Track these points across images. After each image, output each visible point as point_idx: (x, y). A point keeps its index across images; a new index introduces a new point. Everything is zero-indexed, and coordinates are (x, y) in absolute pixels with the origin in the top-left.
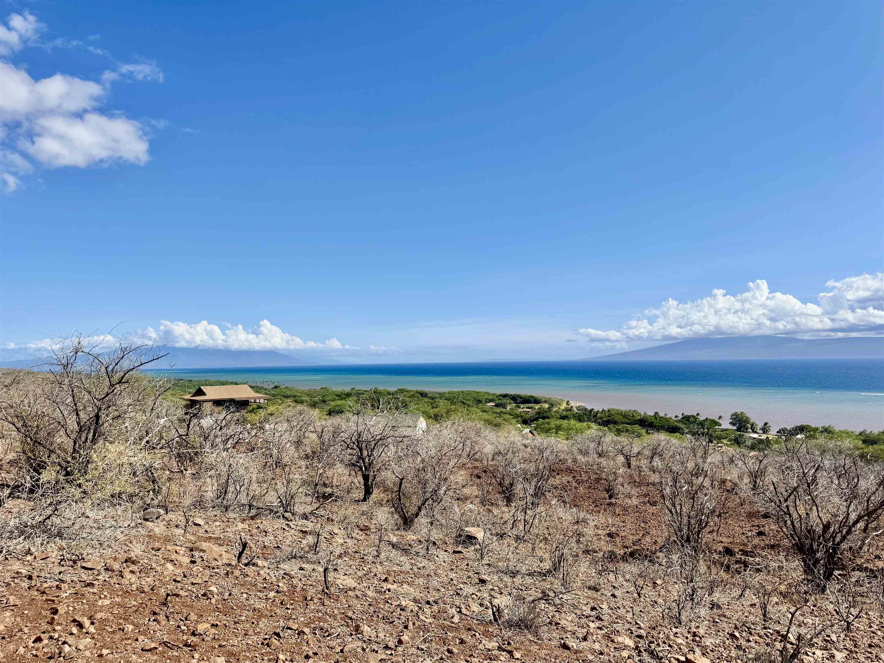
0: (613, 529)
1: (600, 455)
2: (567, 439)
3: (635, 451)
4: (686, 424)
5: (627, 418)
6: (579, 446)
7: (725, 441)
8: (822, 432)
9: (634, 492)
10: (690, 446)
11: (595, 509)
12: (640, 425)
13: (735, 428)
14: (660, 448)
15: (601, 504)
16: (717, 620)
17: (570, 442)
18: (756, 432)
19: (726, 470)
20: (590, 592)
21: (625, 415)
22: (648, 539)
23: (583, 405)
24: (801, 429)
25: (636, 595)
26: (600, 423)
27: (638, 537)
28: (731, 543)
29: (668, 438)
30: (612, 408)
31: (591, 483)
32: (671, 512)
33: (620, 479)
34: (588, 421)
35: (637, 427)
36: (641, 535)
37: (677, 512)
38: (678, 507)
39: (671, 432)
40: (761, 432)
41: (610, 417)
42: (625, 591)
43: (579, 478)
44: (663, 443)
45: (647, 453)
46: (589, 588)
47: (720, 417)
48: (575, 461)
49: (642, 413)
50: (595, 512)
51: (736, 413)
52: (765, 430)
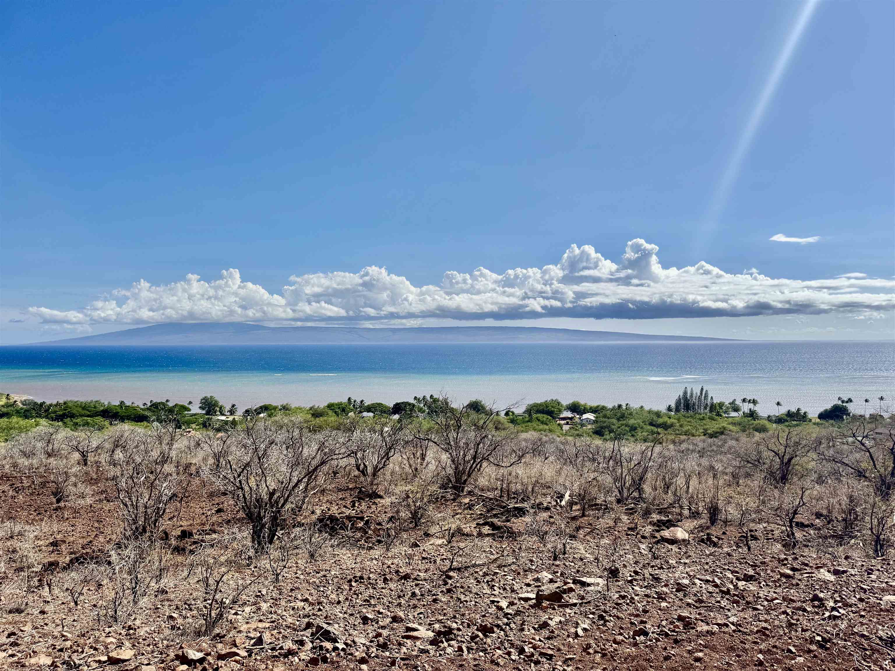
0: (59, 537)
1: (49, 455)
2: (6, 440)
3: (93, 446)
4: (154, 411)
5: (88, 410)
6: (21, 448)
7: (194, 426)
8: (280, 410)
9: (89, 490)
10: (156, 434)
11: (37, 518)
12: (103, 416)
13: (204, 412)
14: (123, 439)
15: (46, 511)
16: (159, 606)
17: (10, 444)
18: (223, 415)
19: (193, 454)
20: (10, 617)
21: (85, 407)
22: (101, 539)
23: (31, 398)
24: (265, 408)
25: (72, 604)
26: (52, 418)
27: (89, 540)
28: (191, 525)
29: (132, 428)
30: (69, 400)
31: (35, 489)
32: (126, 505)
33: (73, 479)
34: (37, 417)
35: (99, 420)
36: (93, 537)
37: (133, 505)
38: (134, 499)
39: (137, 421)
40: (229, 414)
41: (66, 410)
42: (60, 602)
43: (20, 485)
44: (126, 434)
45: (108, 446)
46: (10, 612)
47: (190, 403)
48: (15, 465)
49: (106, 403)
50: (37, 521)
51: (206, 397)
52: (232, 412)
